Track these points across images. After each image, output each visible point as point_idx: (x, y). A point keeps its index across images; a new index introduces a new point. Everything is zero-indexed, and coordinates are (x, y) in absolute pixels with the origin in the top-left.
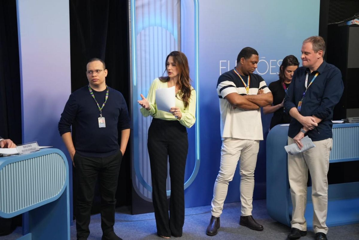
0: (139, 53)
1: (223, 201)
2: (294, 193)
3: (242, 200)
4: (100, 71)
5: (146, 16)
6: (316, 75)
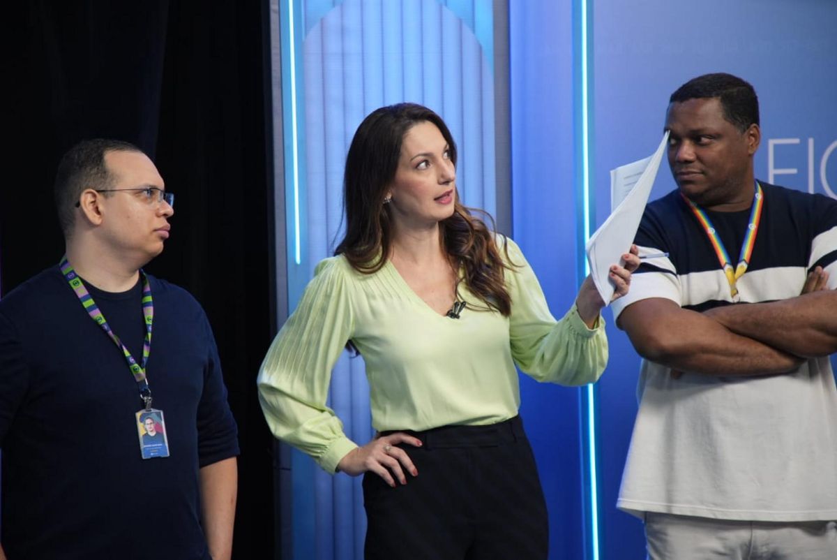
0: (315, 112)
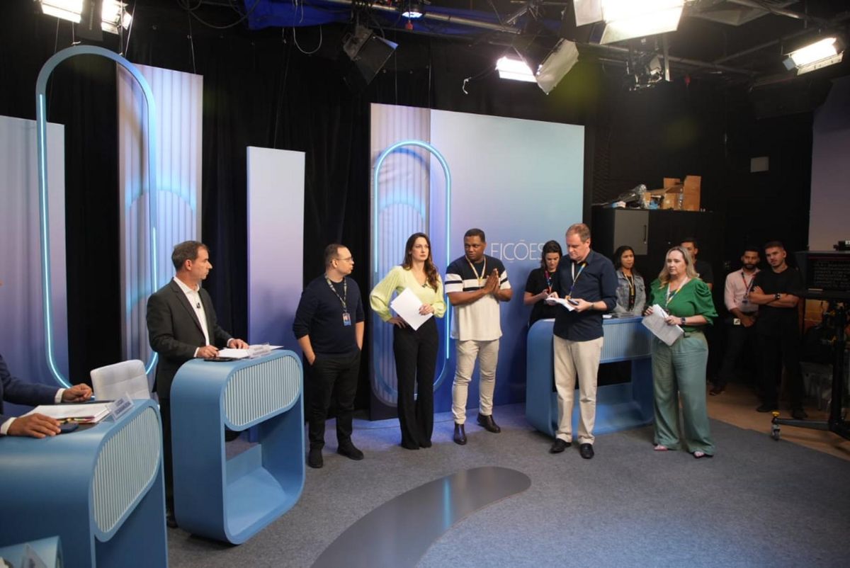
1: (465, 405)
2: (561, 399)
5: (390, 192)
6: (583, 266)
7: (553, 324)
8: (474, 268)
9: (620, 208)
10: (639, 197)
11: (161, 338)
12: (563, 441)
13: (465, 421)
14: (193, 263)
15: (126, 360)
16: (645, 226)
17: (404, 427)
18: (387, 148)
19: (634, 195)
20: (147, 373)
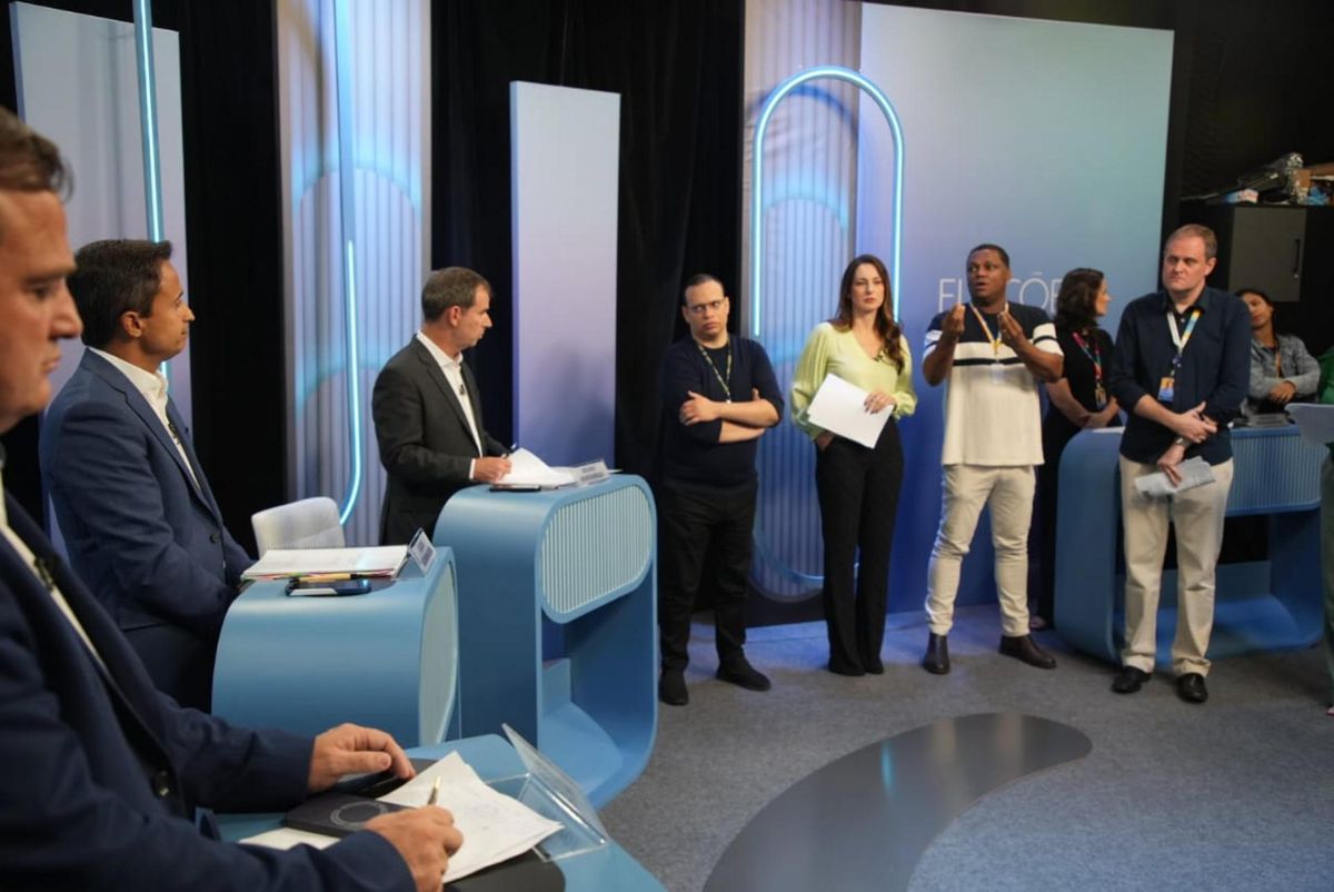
1: (953, 599)
2: (1141, 587)
3: (1003, 601)
4: (718, 302)
5: (781, 176)
6: (1196, 315)
7: (1119, 440)
8: (984, 324)
9: (1247, 204)
10: (1285, 181)
11: (405, 448)
12: (1140, 672)
13: (951, 631)
14: (463, 313)
15: (294, 499)
16: (1298, 241)
17: (834, 636)
18: (775, 88)
19: (1275, 176)
20: (342, 521)
